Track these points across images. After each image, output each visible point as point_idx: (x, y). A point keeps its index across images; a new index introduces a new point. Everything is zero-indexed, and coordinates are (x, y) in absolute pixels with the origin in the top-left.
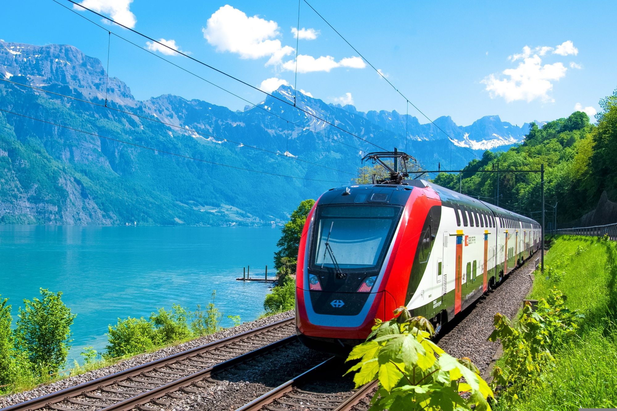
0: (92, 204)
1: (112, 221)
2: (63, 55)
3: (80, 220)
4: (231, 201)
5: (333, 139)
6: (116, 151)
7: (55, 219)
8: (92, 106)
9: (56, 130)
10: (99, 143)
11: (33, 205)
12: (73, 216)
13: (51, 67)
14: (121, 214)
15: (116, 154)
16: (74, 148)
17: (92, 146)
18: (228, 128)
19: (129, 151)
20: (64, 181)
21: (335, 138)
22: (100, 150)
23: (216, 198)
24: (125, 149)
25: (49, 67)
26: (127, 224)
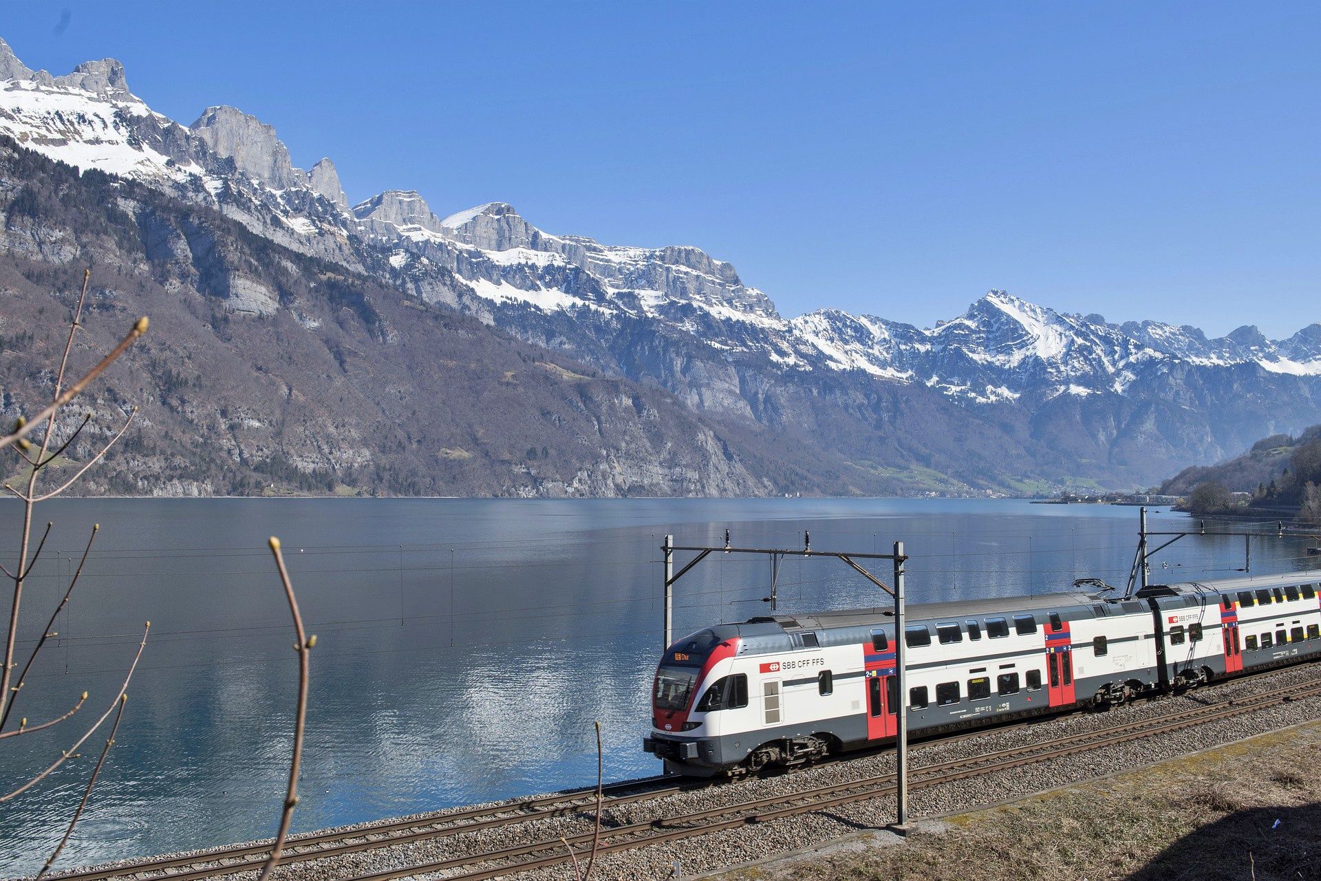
0: (739, 468)
1: (766, 491)
2: (683, 260)
3: (726, 490)
4: (925, 461)
5: (1074, 367)
6: (760, 391)
7: (695, 490)
8: (724, 329)
9: (679, 365)
10: (736, 381)
11: (667, 471)
12: (717, 486)
13: (667, 277)
14: (776, 483)
15: (760, 396)
16: (703, 390)
17: (727, 385)
18: (915, 354)
19: (778, 392)
20: (704, 437)
21: (1076, 364)
22: (738, 392)
23: (902, 456)
24: (773, 389)
25: (664, 278)
26: (787, 495)
